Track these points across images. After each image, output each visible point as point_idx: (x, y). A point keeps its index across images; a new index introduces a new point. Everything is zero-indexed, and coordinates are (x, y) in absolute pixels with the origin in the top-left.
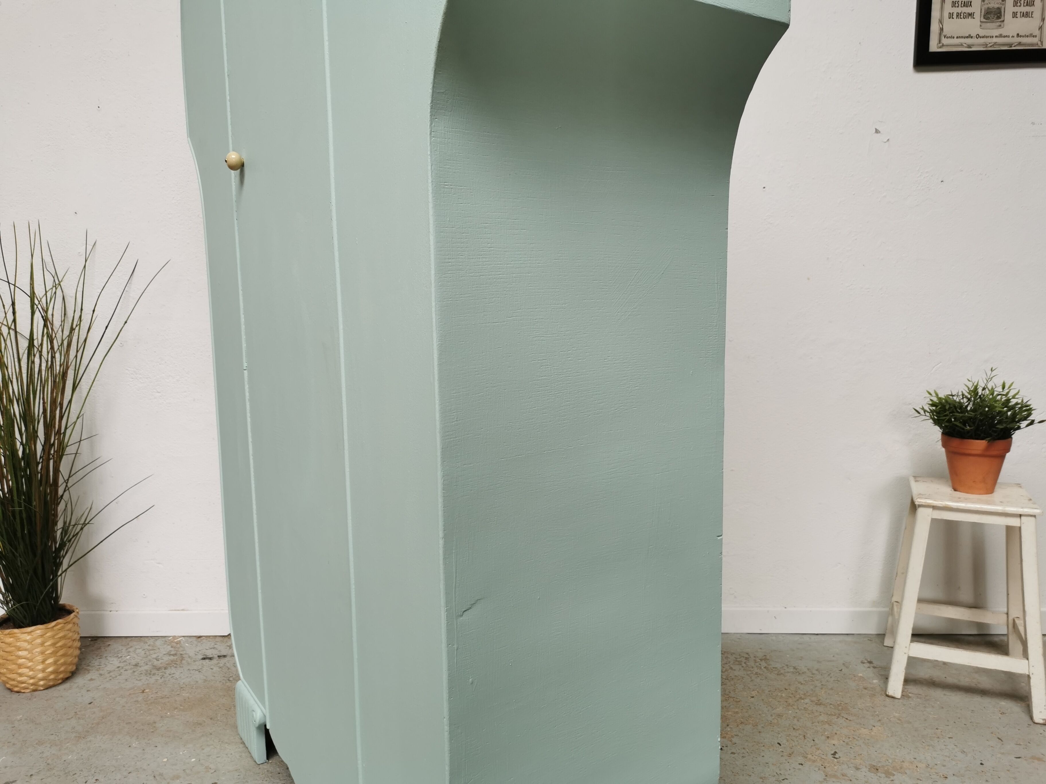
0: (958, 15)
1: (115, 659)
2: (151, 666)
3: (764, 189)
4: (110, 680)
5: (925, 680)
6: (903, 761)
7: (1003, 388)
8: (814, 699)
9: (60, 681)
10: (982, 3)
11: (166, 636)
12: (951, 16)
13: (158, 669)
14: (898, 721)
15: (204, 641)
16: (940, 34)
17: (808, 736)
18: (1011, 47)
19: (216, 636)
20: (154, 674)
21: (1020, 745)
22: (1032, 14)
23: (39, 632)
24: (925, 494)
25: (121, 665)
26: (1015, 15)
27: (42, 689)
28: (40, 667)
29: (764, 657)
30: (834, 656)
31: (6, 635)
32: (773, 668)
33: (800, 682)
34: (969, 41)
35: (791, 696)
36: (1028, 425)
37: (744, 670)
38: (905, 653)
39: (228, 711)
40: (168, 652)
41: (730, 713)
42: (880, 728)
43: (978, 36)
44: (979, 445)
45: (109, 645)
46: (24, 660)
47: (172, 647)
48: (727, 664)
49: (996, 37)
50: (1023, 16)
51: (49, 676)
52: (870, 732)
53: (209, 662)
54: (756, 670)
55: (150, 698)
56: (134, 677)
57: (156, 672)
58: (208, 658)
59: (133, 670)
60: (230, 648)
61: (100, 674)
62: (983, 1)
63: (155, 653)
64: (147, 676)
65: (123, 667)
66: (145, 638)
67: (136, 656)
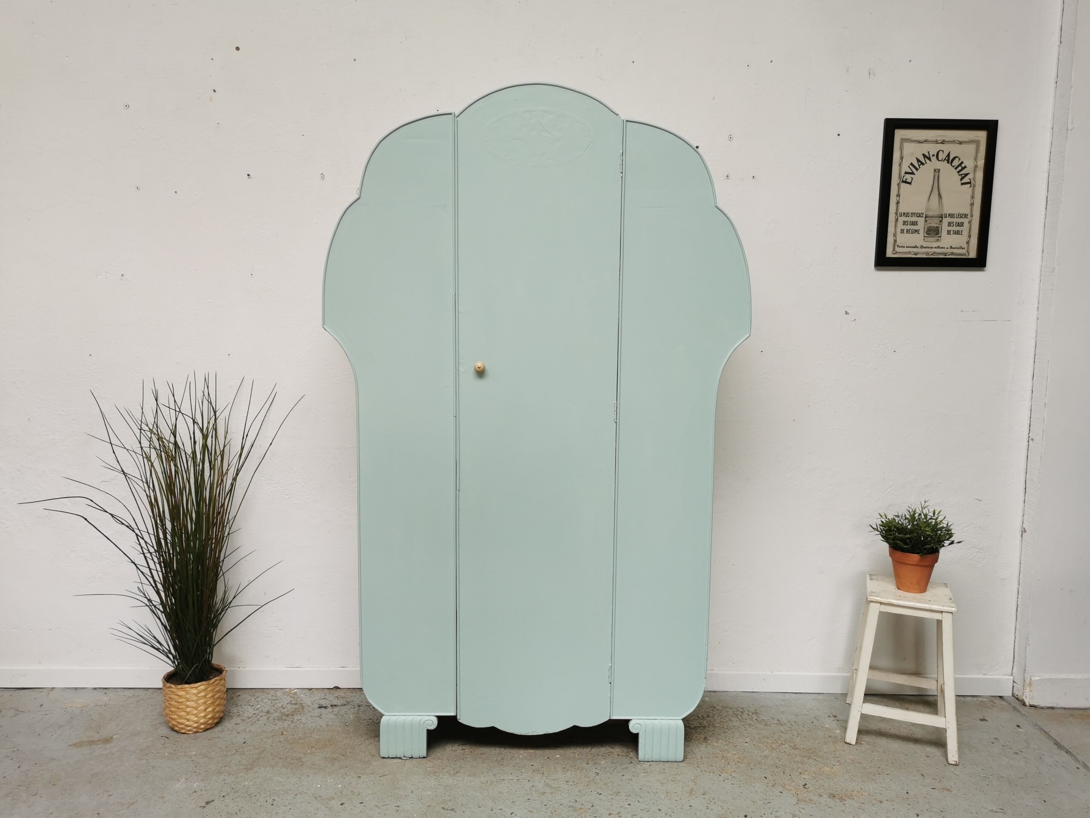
0: (908, 231)
1: (249, 707)
2: (280, 713)
3: (762, 352)
4: (252, 724)
5: (875, 731)
6: (853, 791)
7: (934, 514)
8: (791, 744)
9: (214, 725)
10: (926, 223)
11: (283, 688)
12: (902, 231)
13: (287, 716)
14: (852, 762)
15: (315, 692)
16: (894, 245)
17: (787, 772)
18: (946, 256)
19: (324, 689)
20: (285, 720)
21: (936, 779)
22: (962, 232)
23: (202, 687)
24: (876, 592)
25: (256, 712)
26: (949, 232)
27: (201, 731)
28: (202, 715)
29: (755, 711)
30: (808, 711)
31: (178, 689)
32: (762, 720)
33: (782, 732)
34: (915, 250)
35: (775, 742)
36: (950, 544)
37: (740, 721)
38: (859, 711)
39: (354, 749)
40: (289, 702)
41: (730, 755)
42: (838, 767)
43: (922, 247)
44: (915, 558)
45: (239, 695)
46: (191, 709)
47: (291, 697)
48: (727, 716)
49: (935, 248)
50: (955, 233)
51: (209, 720)
52: (831, 770)
53: (324, 710)
54: (749, 721)
55: (289, 739)
56: (270, 722)
57: (286, 718)
58: (323, 707)
59: (267, 716)
60: (338, 699)
61: (242, 720)
62: (926, 221)
63: (279, 703)
64: (280, 721)
65: (258, 714)
66: (267, 690)
67: (264, 704)
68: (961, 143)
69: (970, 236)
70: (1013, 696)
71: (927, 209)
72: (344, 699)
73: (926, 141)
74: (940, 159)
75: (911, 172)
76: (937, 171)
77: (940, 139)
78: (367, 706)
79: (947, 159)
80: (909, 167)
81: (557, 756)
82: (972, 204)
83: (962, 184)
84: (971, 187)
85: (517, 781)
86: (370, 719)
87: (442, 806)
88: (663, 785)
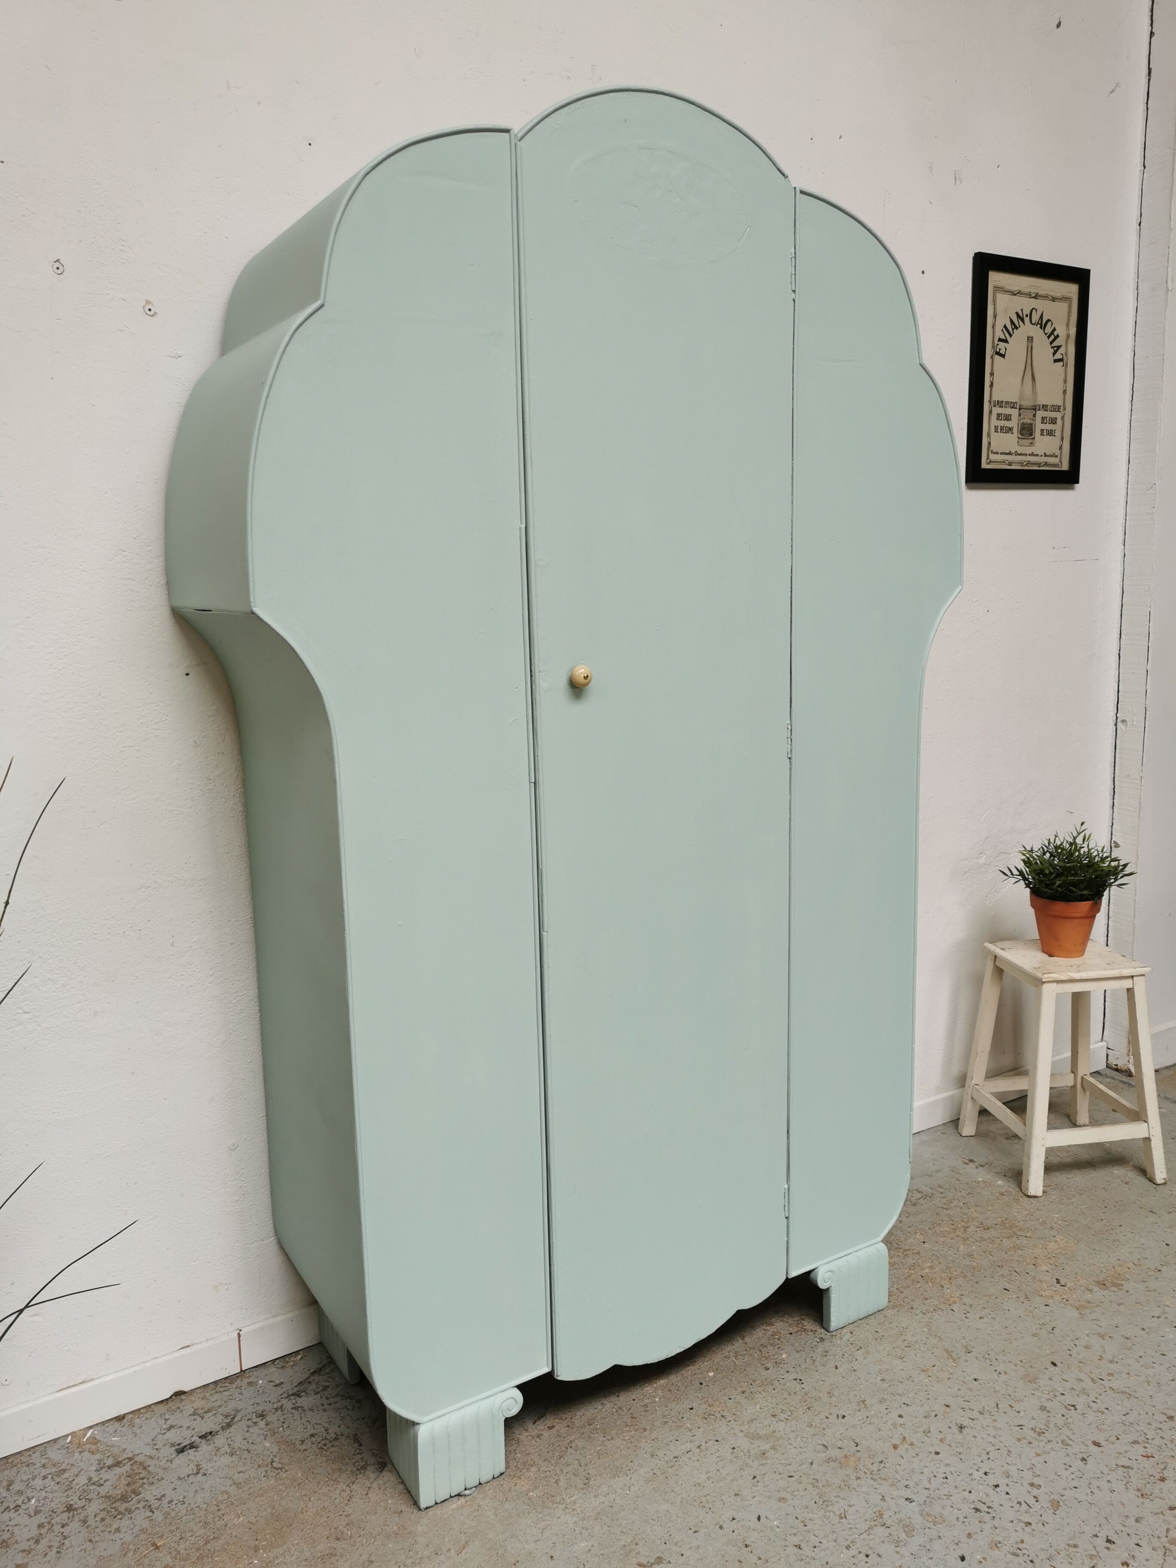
0: (1002, 429)
1: (12, 1514)
2: (100, 1500)
4: (58, 1552)
10: (1020, 418)
11: (56, 1440)
12: (997, 429)
13: (124, 1498)
15: (137, 1421)
16: (990, 449)
18: (1040, 467)
19: (149, 1406)
20: (129, 1511)
22: (1054, 432)
25: (41, 1518)
26: (1042, 432)
34: (1010, 458)
39: (347, 1516)
40: (99, 1465)
41: (927, 1270)
42: (1061, 1237)
43: (1017, 454)
47: (93, 1453)
49: (1029, 455)
50: (1048, 433)
52: (1058, 1245)
53: (196, 1453)
56: (97, 1530)
57: (125, 1505)
58: (186, 1446)
59: (76, 1519)
60: (202, 1418)
61: (23, 1551)
62: (1020, 415)
63: (77, 1475)
64: (121, 1519)
65: (49, 1523)
66: (18, 1456)
67: (44, 1494)
68: (1054, 299)
69: (1062, 439)
70: (1107, 1067)
71: (1021, 397)
72: (214, 1412)
73: (1019, 293)
74: (1033, 323)
75: (1004, 338)
76: (1030, 339)
77: (1033, 291)
78: (276, 1410)
79: (1040, 322)
80: (1002, 330)
81: (711, 1374)
82: (1065, 392)
83: (1056, 361)
84: (1063, 366)
85: (698, 1450)
86: (312, 1435)
87: (635, 1561)
88: (904, 1359)
